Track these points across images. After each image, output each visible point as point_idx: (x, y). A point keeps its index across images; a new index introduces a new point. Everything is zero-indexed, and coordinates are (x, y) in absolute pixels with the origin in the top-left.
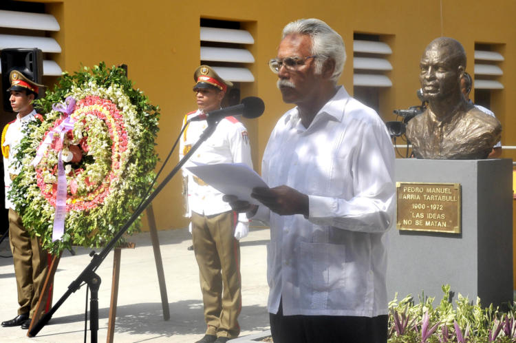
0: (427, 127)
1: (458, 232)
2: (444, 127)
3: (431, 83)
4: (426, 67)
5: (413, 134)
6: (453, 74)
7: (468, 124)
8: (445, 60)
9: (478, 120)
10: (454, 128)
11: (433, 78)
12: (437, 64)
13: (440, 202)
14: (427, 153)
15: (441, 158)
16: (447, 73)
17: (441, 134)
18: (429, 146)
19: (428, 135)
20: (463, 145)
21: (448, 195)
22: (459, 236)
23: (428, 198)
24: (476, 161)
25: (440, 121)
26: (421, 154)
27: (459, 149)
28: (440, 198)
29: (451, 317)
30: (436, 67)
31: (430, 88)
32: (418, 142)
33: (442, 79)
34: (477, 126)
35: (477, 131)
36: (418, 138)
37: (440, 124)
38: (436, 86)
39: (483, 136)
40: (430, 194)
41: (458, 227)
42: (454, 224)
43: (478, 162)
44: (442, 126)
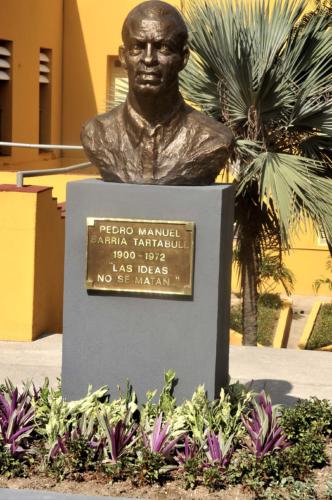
2: (159, 137)
3: (150, 70)
4: (142, 45)
5: (98, 143)
6: (179, 58)
8: (171, 35)
9: (207, 129)
10: (172, 140)
11: (154, 63)
12: (161, 41)
13: (160, 250)
14: (130, 174)
15: (154, 182)
16: (174, 55)
17: (155, 148)
19: (131, 147)
21: (174, 240)
22: (189, 298)
23: (141, 242)
25: (153, 125)
26: (118, 174)
28: (160, 244)
30: (157, 45)
31: (150, 78)
33: (168, 64)
34: (207, 136)
35: (208, 145)
36: (111, 152)
37: (152, 132)
38: (157, 75)
39: (217, 151)
40: (145, 237)
41: (190, 286)
44: (155, 135)
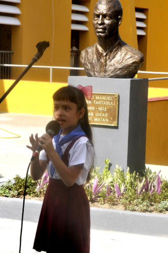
0: (95, 56)
1: (116, 125)
2: (108, 57)
3: (101, 27)
4: (98, 16)
5: (85, 60)
6: (115, 21)
7: (123, 55)
8: (111, 11)
9: (130, 53)
10: (114, 58)
11: (103, 24)
12: (106, 14)
13: (105, 106)
14: (96, 73)
15: (105, 77)
16: (112, 20)
17: (106, 61)
18: (97, 68)
19: (96, 61)
20: (120, 69)
21: (110, 101)
22: (116, 128)
23: (97, 103)
24: (130, 79)
25: (105, 52)
26: (91, 73)
27: (117, 72)
28: (104, 103)
29: (110, 180)
30: (104, 16)
31: (101, 30)
32: (89, 65)
33: (109, 24)
34: (129, 57)
35: (129, 60)
36: (89, 63)
37: (105, 54)
38: (104, 29)
39: (133, 63)
40: (98, 100)
41: (116, 122)
42: (114, 120)
43: (131, 80)
44: (106, 56)
